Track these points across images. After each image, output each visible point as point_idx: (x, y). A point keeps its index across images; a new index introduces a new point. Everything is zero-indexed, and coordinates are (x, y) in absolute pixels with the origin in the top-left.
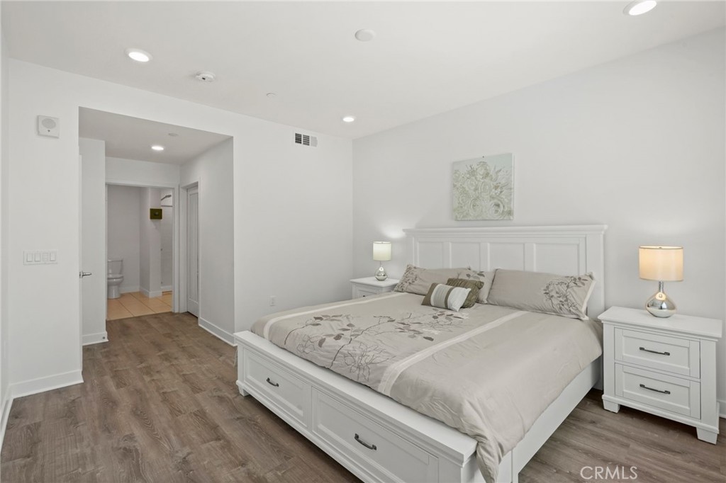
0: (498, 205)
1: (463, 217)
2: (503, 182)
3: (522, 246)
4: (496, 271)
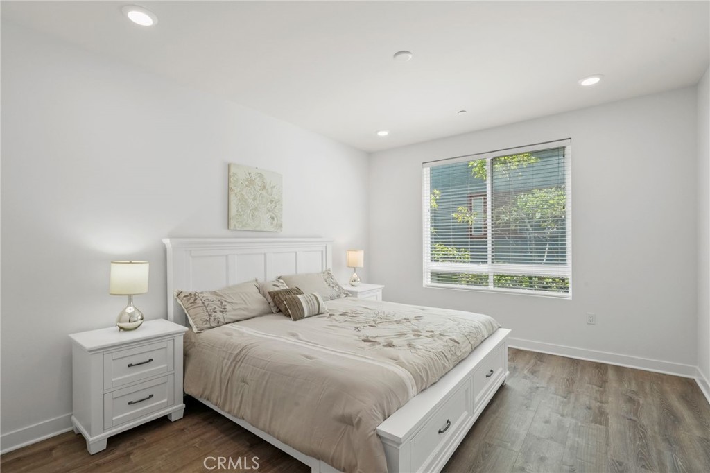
0: (273, 218)
1: (243, 226)
2: (276, 197)
3: (294, 254)
4: (279, 278)
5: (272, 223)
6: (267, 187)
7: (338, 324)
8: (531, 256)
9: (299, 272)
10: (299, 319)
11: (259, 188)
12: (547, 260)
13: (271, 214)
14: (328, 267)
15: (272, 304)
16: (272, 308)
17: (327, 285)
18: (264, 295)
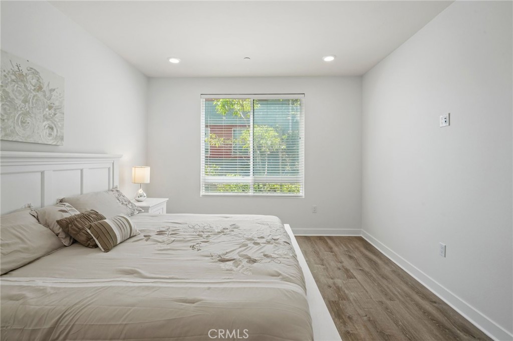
2: (57, 103)
3: (80, 171)
4: (61, 201)
5: (50, 134)
6: (44, 89)
7: (165, 246)
8: (260, 170)
9: (85, 192)
10: (112, 248)
11: (33, 88)
12: (267, 173)
13: (49, 122)
14: (115, 185)
15: (62, 235)
16: (63, 241)
17: (120, 204)
18: (47, 225)
